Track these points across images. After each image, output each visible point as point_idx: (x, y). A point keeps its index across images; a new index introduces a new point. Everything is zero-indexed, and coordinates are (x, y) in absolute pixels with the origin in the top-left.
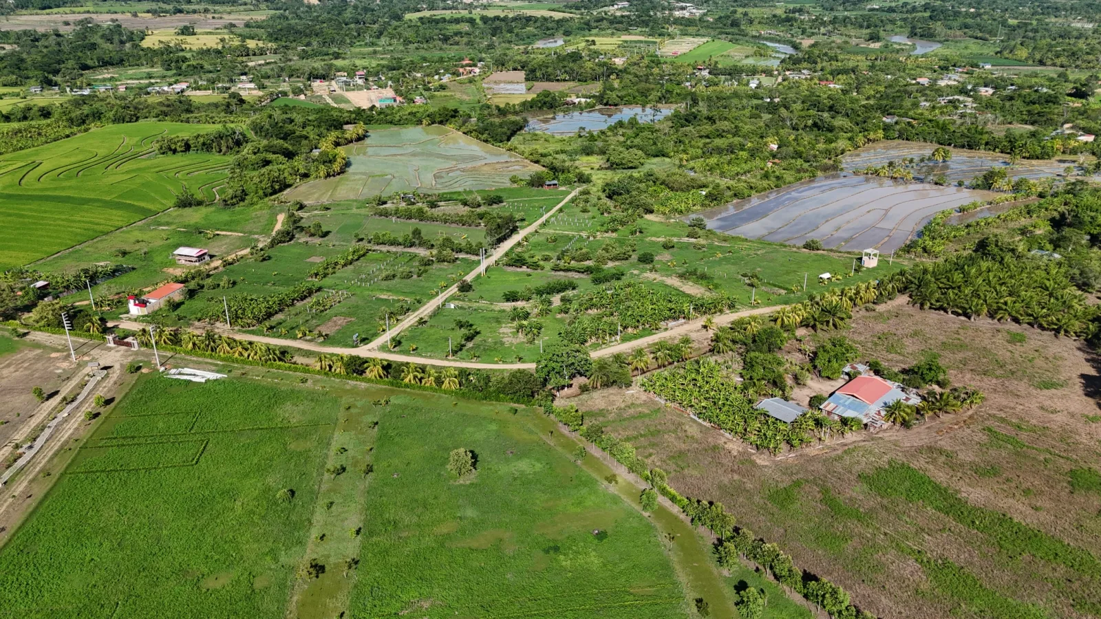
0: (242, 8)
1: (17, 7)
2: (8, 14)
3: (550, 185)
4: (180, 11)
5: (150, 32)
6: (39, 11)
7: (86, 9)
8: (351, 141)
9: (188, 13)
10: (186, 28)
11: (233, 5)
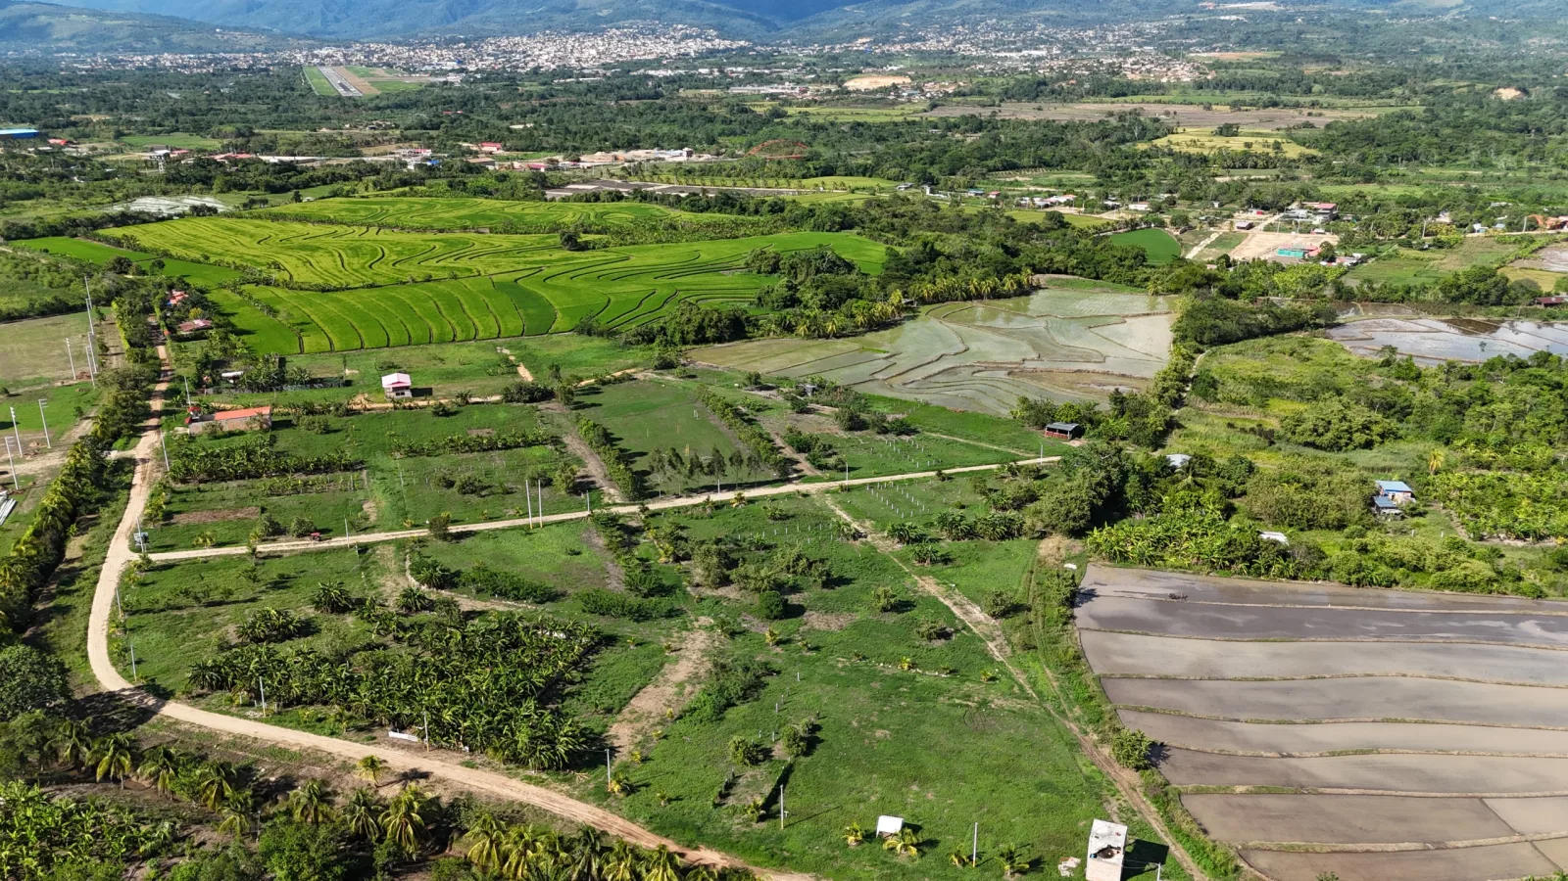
0: (1374, 103)
1: (1088, 93)
2: (1072, 101)
3: (1054, 430)
4: (1275, 104)
5: (1180, 130)
6: (1108, 99)
7: (1158, 98)
8: (979, 296)
9: (1285, 106)
10: (1228, 127)
11: (1370, 98)
